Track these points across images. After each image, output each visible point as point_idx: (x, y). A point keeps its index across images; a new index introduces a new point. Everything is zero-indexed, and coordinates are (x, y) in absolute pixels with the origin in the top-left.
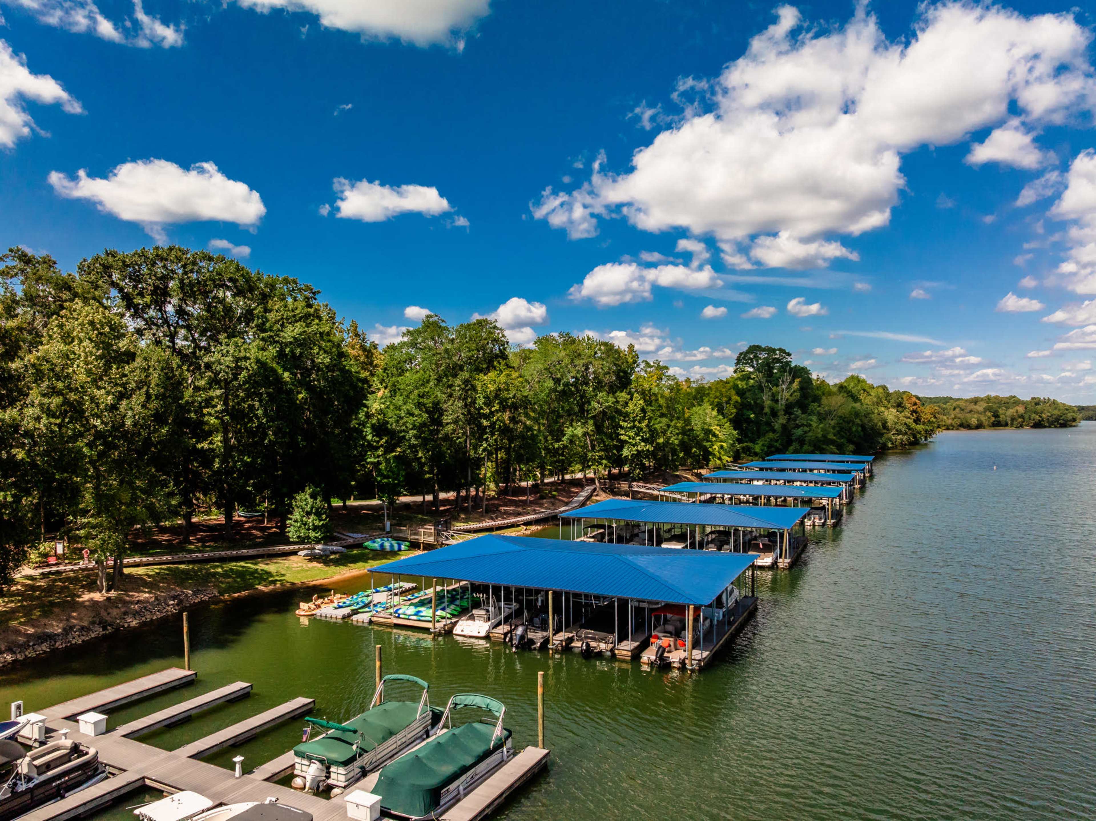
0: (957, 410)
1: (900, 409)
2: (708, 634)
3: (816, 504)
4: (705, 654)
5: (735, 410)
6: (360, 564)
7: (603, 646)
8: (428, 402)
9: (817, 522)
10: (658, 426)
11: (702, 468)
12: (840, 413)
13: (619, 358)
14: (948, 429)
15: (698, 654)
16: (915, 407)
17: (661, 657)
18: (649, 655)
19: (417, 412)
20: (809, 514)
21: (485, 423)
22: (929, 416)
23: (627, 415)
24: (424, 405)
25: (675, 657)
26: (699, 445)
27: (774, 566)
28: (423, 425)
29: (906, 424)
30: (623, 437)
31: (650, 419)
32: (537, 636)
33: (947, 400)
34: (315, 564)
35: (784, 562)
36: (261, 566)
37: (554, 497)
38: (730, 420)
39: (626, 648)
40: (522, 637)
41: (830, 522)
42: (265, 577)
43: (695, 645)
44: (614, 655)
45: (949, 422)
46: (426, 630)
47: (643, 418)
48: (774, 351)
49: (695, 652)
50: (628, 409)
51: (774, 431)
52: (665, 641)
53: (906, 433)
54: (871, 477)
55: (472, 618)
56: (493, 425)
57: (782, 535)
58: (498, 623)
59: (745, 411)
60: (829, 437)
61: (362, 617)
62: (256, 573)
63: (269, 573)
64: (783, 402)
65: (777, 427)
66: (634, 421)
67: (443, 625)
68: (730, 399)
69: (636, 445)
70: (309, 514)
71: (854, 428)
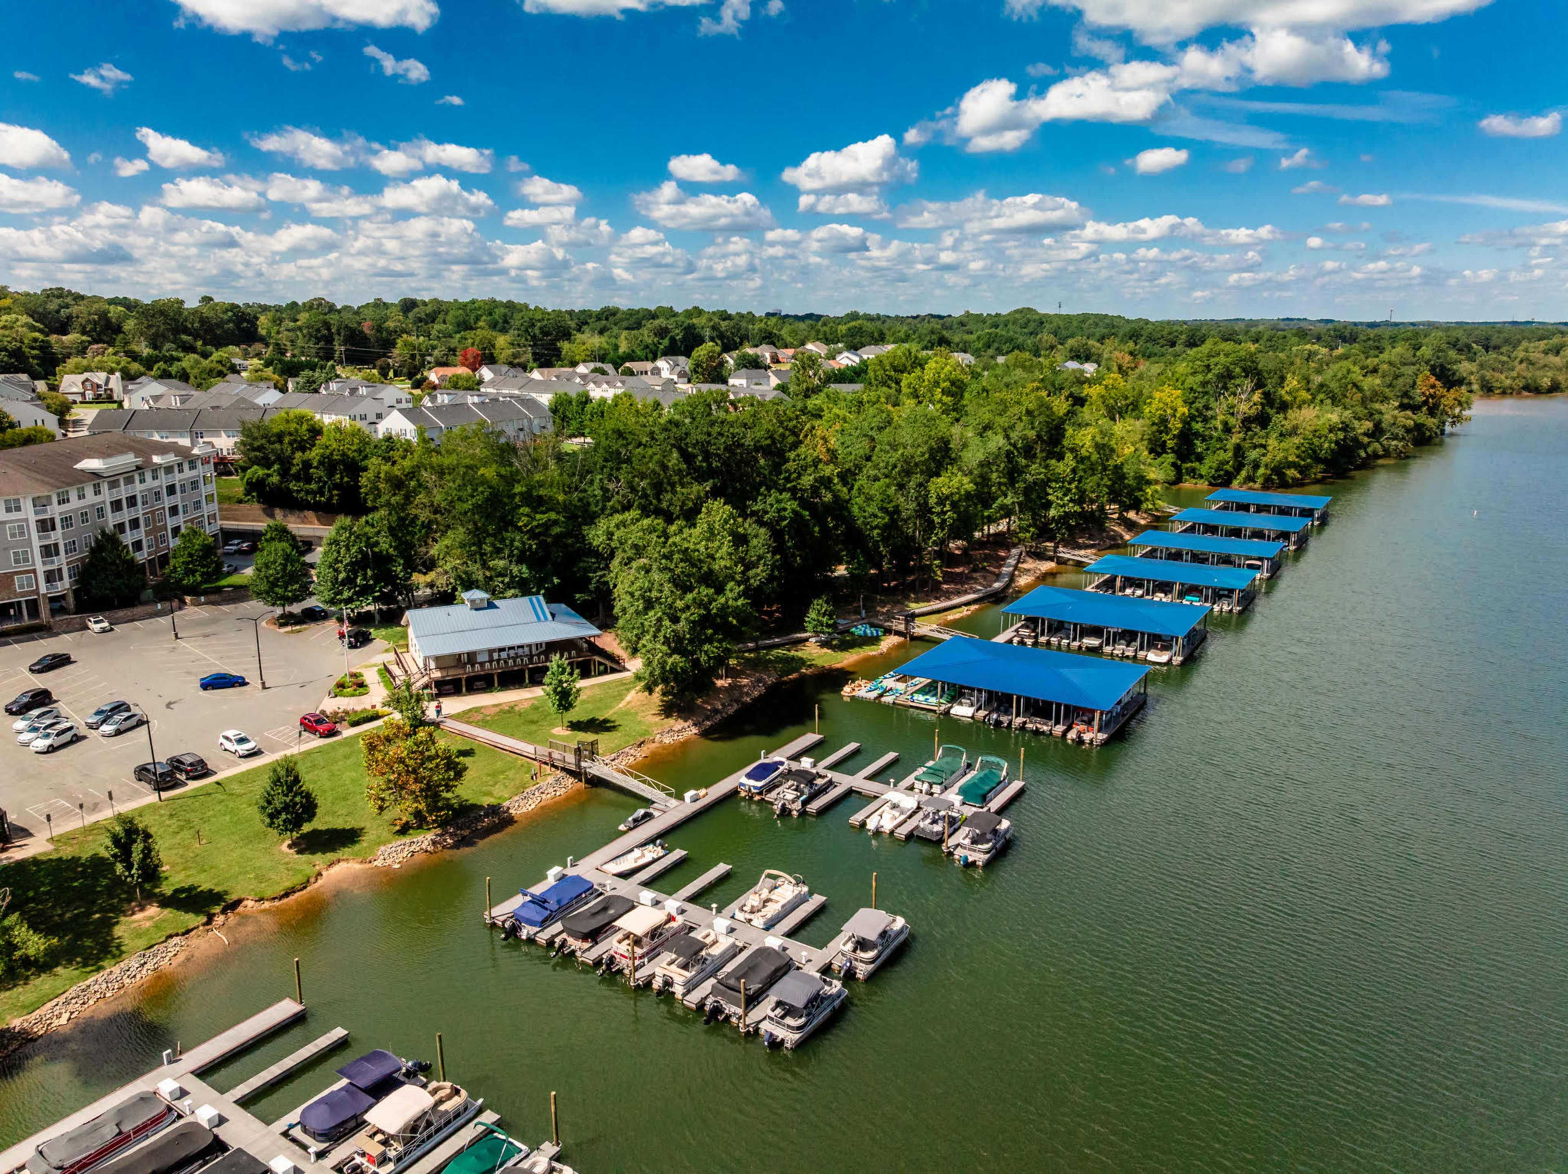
2: (1108, 723)
4: (1105, 736)
5: (1180, 426)
6: (857, 650)
7: (1045, 728)
8: (890, 507)
9: (1225, 609)
12: (1311, 427)
14: (1501, 395)
15: (1100, 736)
16: (1432, 390)
17: (1079, 737)
18: (1072, 735)
19: (880, 514)
20: (1218, 599)
21: (937, 520)
24: (887, 509)
25: (1087, 737)
27: (1170, 661)
28: (886, 525)
29: (1404, 426)
30: (1050, 497)
31: (1080, 481)
32: (1005, 719)
34: (825, 650)
35: (1178, 660)
36: (792, 653)
37: (984, 568)
39: (1059, 729)
40: (996, 720)
41: (1237, 609)
42: (802, 662)
43: (1099, 730)
44: (1051, 734)
45: (1507, 383)
46: (934, 711)
47: (1072, 480)
49: (1099, 734)
50: (1059, 472)
51: (1225, 451)
52: (1082, 727)
53: (1403, 438)
55: (961, 704)
56: (944, 521)
58: (979, 709)
59: (1193, 424)
60: (1290, 459)
61: (888, 699)
62: (793, 658)
63: (801, 659)
64: (1241, 417)
65: (1230, 446)
66: (1063, 482)
67: (943, 708)
68: (1176, 410)
69: (1064, 506)
70: (824, 615)
71: (1326, 445)
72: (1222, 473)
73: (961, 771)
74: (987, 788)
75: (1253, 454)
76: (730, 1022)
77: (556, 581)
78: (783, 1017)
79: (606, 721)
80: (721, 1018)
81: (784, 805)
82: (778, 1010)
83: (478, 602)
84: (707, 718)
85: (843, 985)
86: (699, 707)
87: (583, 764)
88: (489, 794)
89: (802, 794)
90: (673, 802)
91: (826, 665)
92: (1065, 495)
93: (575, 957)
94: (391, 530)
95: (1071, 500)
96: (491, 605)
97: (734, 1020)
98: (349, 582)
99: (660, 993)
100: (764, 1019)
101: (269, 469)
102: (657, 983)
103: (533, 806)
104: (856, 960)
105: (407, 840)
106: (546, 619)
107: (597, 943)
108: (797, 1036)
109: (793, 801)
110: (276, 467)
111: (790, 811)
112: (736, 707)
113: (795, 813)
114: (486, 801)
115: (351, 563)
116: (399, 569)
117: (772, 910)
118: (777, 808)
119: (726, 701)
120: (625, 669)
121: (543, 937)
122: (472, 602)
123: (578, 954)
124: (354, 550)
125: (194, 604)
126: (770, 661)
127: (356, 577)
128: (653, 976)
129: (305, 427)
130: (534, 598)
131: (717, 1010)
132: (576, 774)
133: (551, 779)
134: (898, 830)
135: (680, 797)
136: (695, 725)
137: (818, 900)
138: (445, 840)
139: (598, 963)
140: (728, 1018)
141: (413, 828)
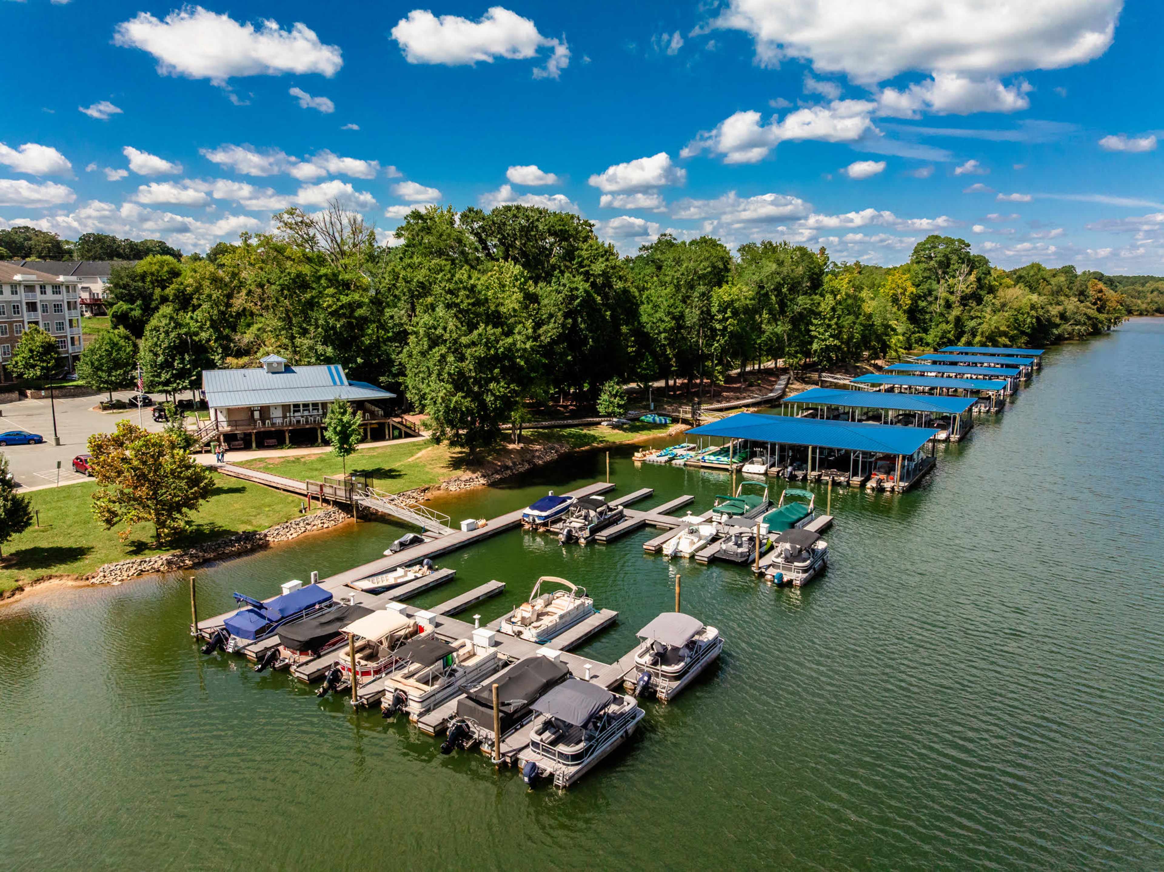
0: (1155, 293)
1: (1082, 298)
2: (908, 474)
3: (983, 395)
4: (907, 484)
5: (910, 302)
7: (842, 479)
8: (676, 313)
9: (983, 409)
10: (845, 323)
11: (878, 358)
12: (1016, 305)
13: (813, 262)
14: (1141, 314)
15: (902, 484)
16: (1100, 295)
17: (879, 485)
18: (871, 484)
19: (667, 319)
20: (976, 403)
21: (719, 327)
22: (1114, 304)
23: (819, 314)
24: (672, 314)
25: (888, 485)
26: (879, 339)
27: (947, 440)
28: (672, 329)
29: (1085, 314)
30: (813, 333)
31: (839, 318)
32: (800, 474)
33: (1144, 280)
34: (616, 431)
35: (954, 438)
36: (585, 431)
37: (759, 385)
38: (905, 312)
39: (856, 480)
40: (791, 474)
41: (993, 410)
42: (594, 438)
43: (902, 479)
44: (848, 484)
45: (1144, 306)
46: (726, 470)
47: (832, 318)
48: (952, 241)
49: (900, 482)
50: (820, 309)
51: (947, 322)
52: (881, 477)
53: (1085, 324)
54: (1039, 370)
55: (752, 463)
56: (725, 328)
57: (955, 418)
58: (772, 465)
59: (920, 302)
60: (1002, 329)
61: (679, 462)
62: (585, 435)
63: (593, 436)
64: (959, 294)
65: (951, 318)
66: (824, 319)
67: (734, 466)
68: (906, 290)
69: (825, 340)
70: (615, 396)
71: (1029, 320)
72: (945, 340)
73: (762, 507)
74: (795, 518)
75: (973, 323)
76: (480, 752)
77: (359, 360)
78: (554, 743)
79: (391, 471)
80: (467, 745)
81: (570, 532)
82: (547, 734)
83: (275, 365)
84: (497, 472)
85: (639, 705)
86: (488, 462)
87: (355, 497)
88: (249, 522)
89: (590, 522)
90: (448, 531)
91: (617, 441)
92: (826, 331)
93: (290, 673)
94: (214, 325)
95: (831, 336)
96: (288, 369)
97: (485, 748)
98: (167, 365)
99: (389, 713)
100: (527, 746)
101: (133, 304)
102: (387, 702)
103: (295, 535)
104: (657, 675)
105: (138, 559)
106: (342, 383)
107: (319, 657)
108: (573, 769)
109: (581, 529)
110: (139, 302)
111: (578, 539)
112: (527, 466)
113: (582, 541)
114: (241, 528)
115: (169, 347)
116: (217, 358)
117: (547, 622)
118: (562, 538)
119: (518, 460)
120: (419, 435)
121: (253, 650)
122: (270, 364)
123: (293, 669)
124: (172, 335)
125: (33, 397)
126: (563, 436)
127: (174, 360)
128: (383, 692)
129: (166, 269)
130: (332, 367)
131: (462, 733)
132: (345, 507)
133: (320, 513)
134: (700, 553)
135: (457, 527)
136: (483, 476)
137: (606, 614)
138: (183, 561)
139: (316, 679)
140: (478, 744)
141: (150, 549)
